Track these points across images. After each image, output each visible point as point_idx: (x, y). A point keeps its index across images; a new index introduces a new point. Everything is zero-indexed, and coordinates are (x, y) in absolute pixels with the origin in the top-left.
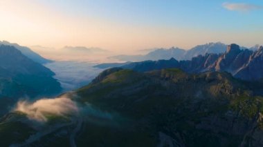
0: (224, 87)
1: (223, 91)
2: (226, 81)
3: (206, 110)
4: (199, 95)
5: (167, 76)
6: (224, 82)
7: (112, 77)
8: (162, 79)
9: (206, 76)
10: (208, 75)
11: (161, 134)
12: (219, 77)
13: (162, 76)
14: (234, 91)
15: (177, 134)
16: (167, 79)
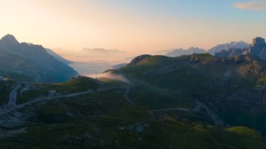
0: (252, 67)
1: (252, 70)
2: (255, 62)
3: (235, 86)
4: (228, 74)
5: (196, 59)
6: (252, 63)
7: (144, 62)
8: (192, 62)
9: (234, 58)
10: (236, 58)
11: (197, 102)
12: (248, 59)
13: (191, 60)
14: (262, 70)
15: (211, 104)
16: (196, 62)
